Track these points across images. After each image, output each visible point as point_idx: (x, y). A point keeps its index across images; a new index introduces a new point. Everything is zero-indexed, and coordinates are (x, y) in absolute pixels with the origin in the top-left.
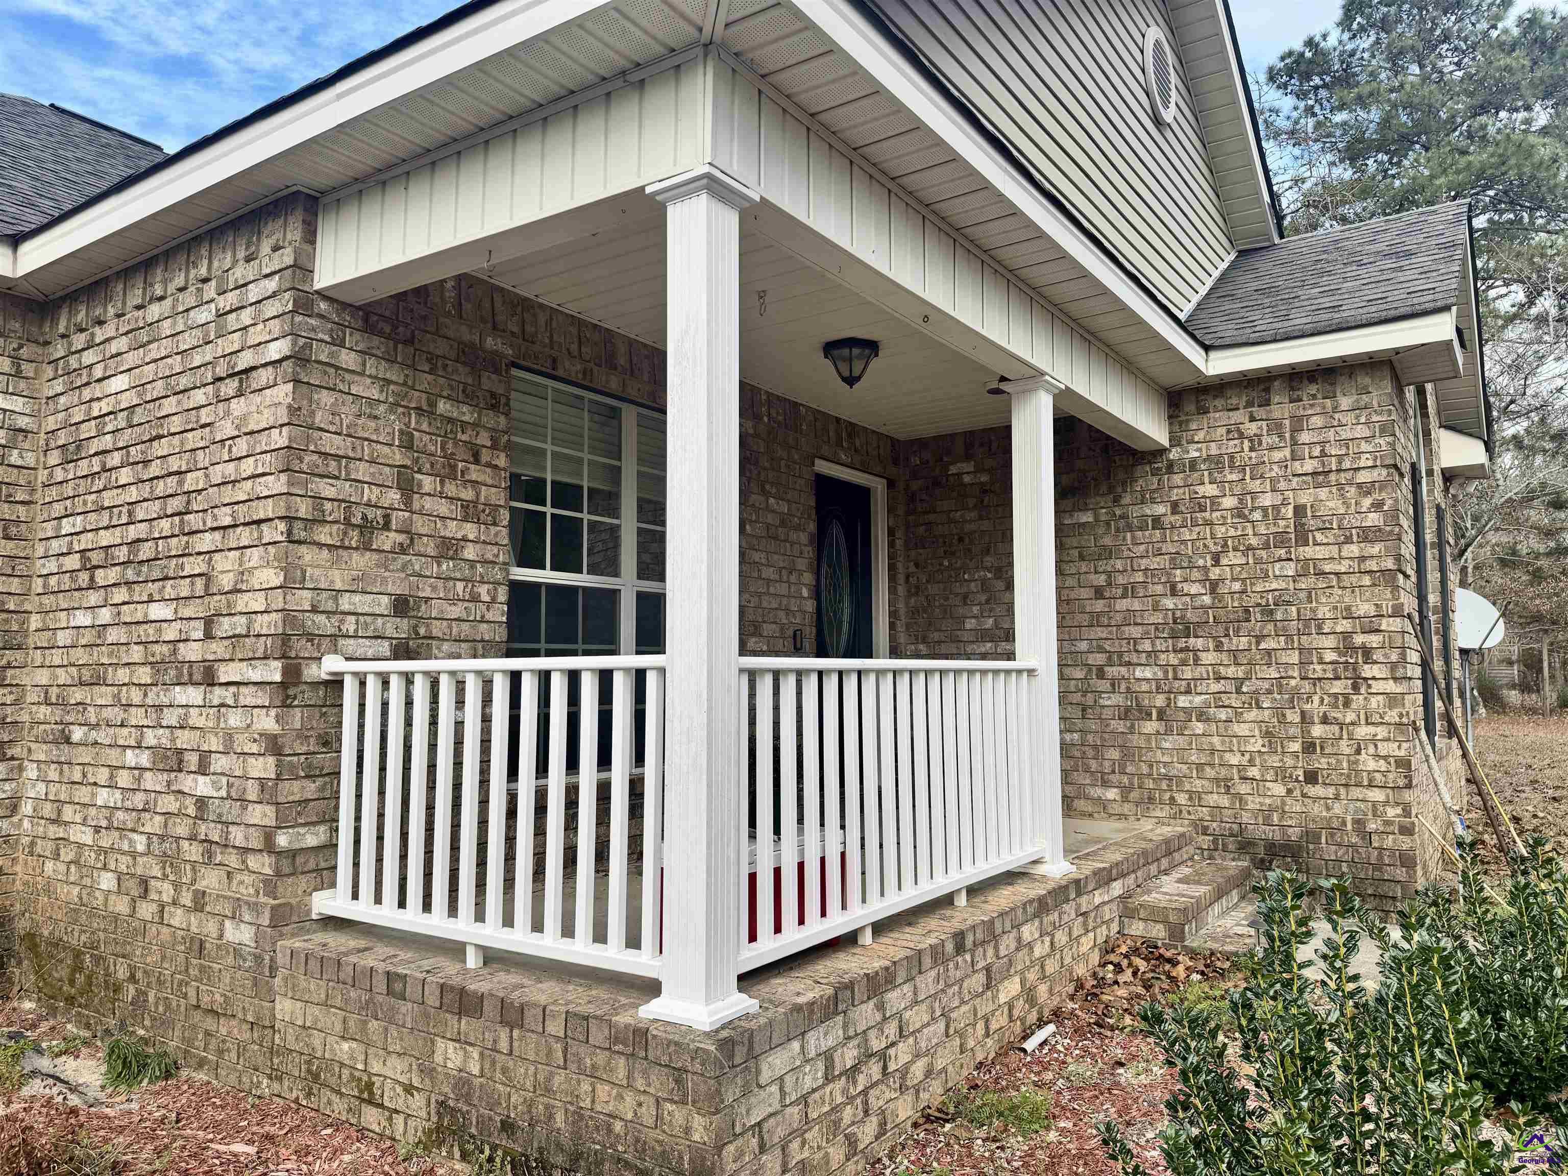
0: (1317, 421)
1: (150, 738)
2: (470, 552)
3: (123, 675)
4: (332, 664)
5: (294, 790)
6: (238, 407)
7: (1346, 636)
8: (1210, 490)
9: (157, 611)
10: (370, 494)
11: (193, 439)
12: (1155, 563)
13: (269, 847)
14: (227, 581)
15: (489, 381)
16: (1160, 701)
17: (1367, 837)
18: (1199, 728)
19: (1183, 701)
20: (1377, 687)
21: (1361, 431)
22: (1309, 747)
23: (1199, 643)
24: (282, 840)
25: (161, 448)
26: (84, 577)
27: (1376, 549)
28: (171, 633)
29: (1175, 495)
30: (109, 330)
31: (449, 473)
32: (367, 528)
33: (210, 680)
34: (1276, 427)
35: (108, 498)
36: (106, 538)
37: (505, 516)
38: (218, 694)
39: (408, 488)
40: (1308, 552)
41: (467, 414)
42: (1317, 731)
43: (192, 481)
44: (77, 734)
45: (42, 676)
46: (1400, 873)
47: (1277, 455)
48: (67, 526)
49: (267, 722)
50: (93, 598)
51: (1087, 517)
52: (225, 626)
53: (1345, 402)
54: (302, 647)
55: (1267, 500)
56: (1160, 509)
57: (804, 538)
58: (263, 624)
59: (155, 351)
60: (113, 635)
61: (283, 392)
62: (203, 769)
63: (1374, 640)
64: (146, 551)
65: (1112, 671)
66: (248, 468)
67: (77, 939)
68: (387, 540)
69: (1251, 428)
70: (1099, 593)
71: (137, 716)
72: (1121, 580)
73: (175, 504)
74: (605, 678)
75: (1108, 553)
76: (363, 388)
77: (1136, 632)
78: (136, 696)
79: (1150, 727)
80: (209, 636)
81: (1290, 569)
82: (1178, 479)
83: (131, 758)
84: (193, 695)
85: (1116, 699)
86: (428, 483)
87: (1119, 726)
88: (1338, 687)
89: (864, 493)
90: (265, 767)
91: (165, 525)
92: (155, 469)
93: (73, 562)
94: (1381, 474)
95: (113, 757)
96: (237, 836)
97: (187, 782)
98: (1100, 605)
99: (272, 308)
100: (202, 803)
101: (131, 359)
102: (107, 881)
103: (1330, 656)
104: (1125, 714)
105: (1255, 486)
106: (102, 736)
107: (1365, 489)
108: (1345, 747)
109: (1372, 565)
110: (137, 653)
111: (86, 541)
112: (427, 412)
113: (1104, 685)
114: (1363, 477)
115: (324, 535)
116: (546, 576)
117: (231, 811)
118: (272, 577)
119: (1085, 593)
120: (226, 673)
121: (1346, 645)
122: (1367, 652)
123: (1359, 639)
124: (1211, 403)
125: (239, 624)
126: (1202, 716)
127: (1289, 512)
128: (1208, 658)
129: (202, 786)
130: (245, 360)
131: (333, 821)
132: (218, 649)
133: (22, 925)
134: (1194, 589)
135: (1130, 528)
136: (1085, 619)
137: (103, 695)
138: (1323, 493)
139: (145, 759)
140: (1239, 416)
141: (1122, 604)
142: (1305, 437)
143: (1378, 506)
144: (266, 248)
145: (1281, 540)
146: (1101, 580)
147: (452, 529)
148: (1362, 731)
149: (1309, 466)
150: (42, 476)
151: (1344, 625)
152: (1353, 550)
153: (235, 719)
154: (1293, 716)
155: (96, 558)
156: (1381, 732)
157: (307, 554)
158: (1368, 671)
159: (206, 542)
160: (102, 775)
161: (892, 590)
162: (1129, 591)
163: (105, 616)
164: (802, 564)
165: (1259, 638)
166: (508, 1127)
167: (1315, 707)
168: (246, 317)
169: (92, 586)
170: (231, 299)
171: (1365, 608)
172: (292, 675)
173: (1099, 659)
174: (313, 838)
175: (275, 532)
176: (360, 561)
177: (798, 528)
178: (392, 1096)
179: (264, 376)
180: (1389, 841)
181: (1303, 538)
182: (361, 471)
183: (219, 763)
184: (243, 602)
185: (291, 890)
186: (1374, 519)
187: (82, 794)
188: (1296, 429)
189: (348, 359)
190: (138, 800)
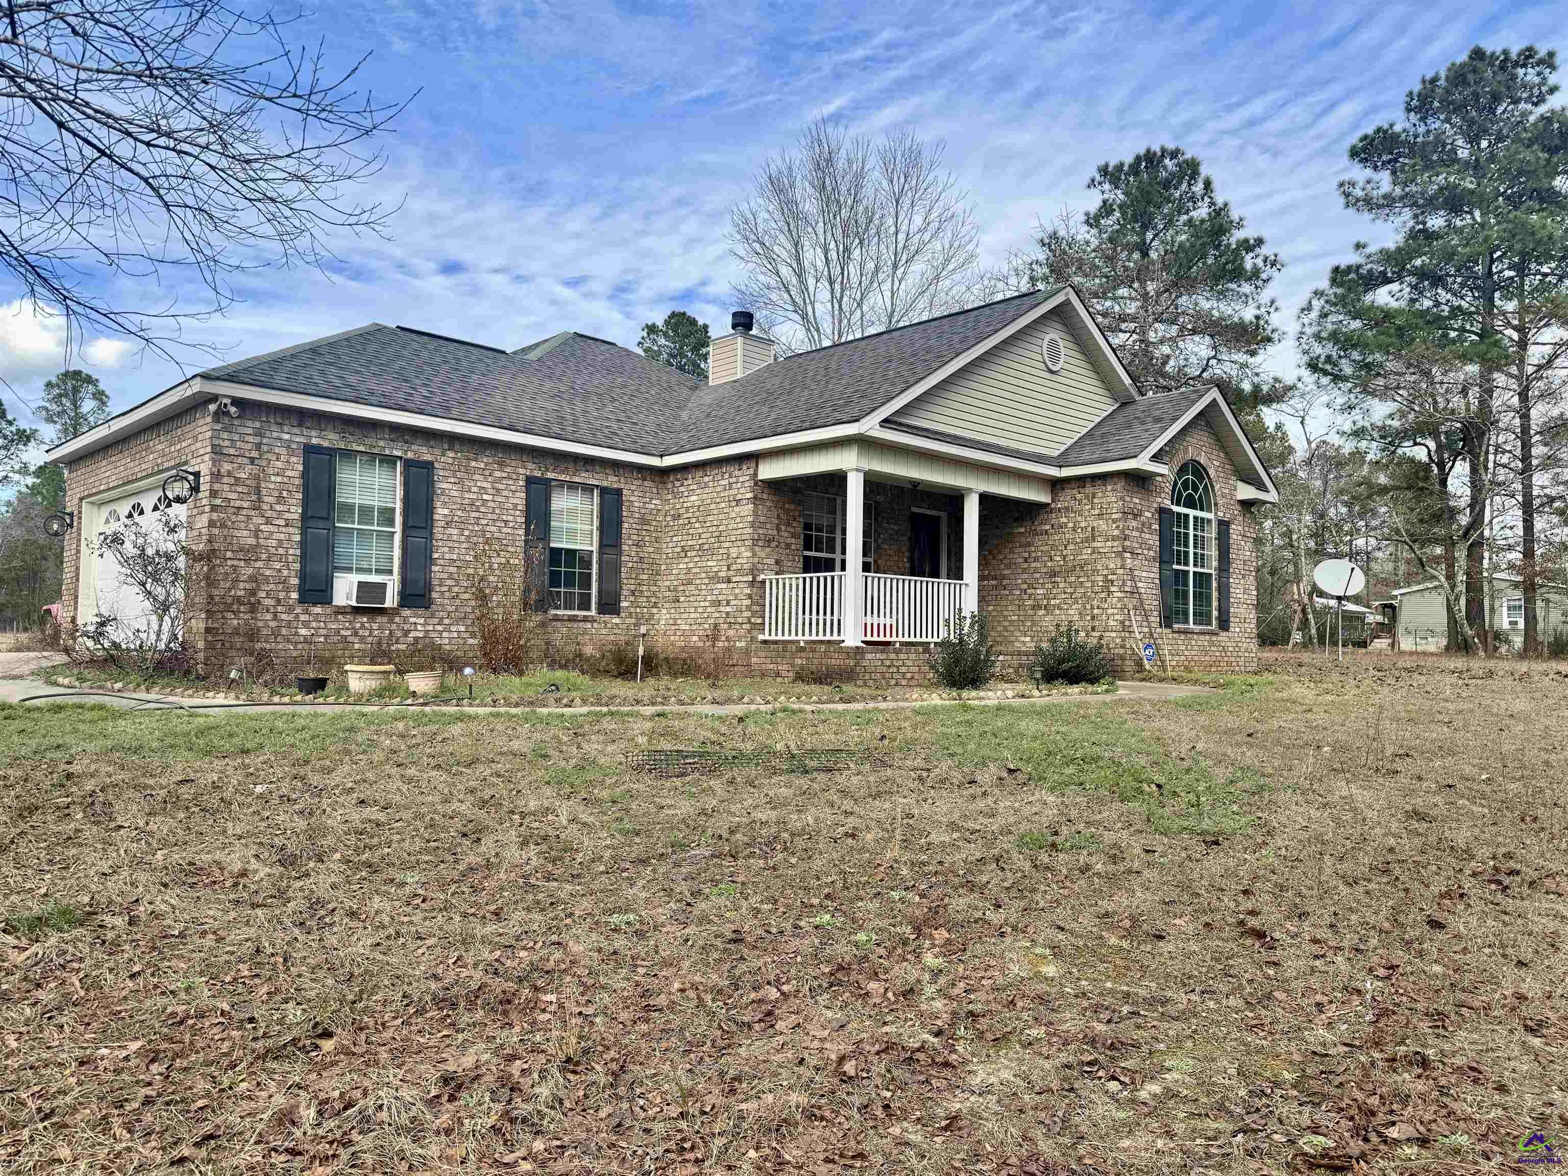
0: (1100, 495)
1: (709, 598)
2: (793, 547)
3: (698, 582)
4: (762, 577)
5: (755, 608)
6: (737, 509)
7: (1106, 576)
8: (1064, 520)
9: (710, 563)
10: (770, 532)
11: (721, 517)
12: (1045, 548)
13: (750, 622)
14: (734, 555)
15: (799, 497)
16: (1045, 602)
17: (1109, 649)
18: (1057, 612)
19: (1053, 602)
20: (1116, 594)
21: (1114, 499)
22: (1093, 618)
23: (1059, 579)
24: (753, 620)
25: (711, 518)
26: (683, 554)
27: (1116, 544)
28: (715, 569)
29: (1053, 521)
30: (690, 482)
31: (788, 524)
32: (769, 541)
33: (729, 581)
34: (1087, 497)
35: (691, 531)
36: (690, 543)
37: (802, 536)
38: (731, 585)
39: (778, 530)
40: (1096, 544)
41: (792, 507)
42: (1095, 611)
43: (721, 528)
44: (682, 599)
45: (668, 583)
46: (1120, 662)
47: (1087, 507)
48: (675, 539)
49: (748, 591)
50: (686, 560)
51: (1023, 530)
52: (734, 567)
53: (1109, 488)
54: (756, 572)
55: (1083, 524)
56: (1048, 527)
57: (905, 538)
58: (746, 566)
59: (707, 490)
60: (694, 571)
61: (751, 506)
62: (728, 604)
63: (1114, 577)
64: (706, 547)
65: (1029, 591)
66: (741, 525)
67: (684, 655)
68: (774, 544)
69: (1079, 496)
70: (1026, 560)
71: (704, 593)
72: (1034, 555)
73: (717, 534)
74: (833, 578)
75: (1029, 545)
76: (768, 504)
77: (1038, 575)
78: (704, 587)
79: (1041, 612)
80: (729, 569)
81: (1089, 551)
82: (1054, 515)
83: (702, 604)
84: (724, 586)
85: (1030, 602)
86: (783, 528)
87: (1030, 612)
88: (1103, 595)
89: (937, 519)
90: (748, 602)
91: (713, 540)
92: (708, 524)
93: (679, 549)
94: (1118, 516)
95: (696, 604)
96: (740, 620)
97: (722, 609)
98: (1026, 565)
99: (747, 484)
100: (727, 613)
101: (698, 492)
102: (695, 638)
103: (1101, 584)
104: (1033, 607)
105: (1079, 519)
106: (691, 599)
107: (1115, 521)
108: (1104, 617)
109: (1115, 549)
110: (703, 575)
111: (683, 544)
112: (783, 508)
113: (1026, 597)
114: (1114, 516)
115: (760, 543)
116: (813, 554)
117: (737, 614)
118: (749, 554)
119: (1021, 560)
120: (734, 579)
121: (1106, 580)
122: (1112, 581)
123: (1110, 577)
124: (1065, 486)
125: (739, 567)
126: (1060, 608)
127: (1090, 529)
128: (1062, 585)
129: (728, 609)
130: (739, 497)
131: (763, 617)
132: (732, 573)
133: (661, 656)
134: (1058, 558)
135: (1037, 534)
136: (1020, 571)
137: (692, 587)
138: (1101, 522)
139: (707, 604)
140: (1075, 492)
141: (1033, 565)
142: (1096, 501)
143: (1118, 527)
144: (745, 467)
145: (1086, 540)
146: (1027, 555)
147: (789, 541)
148: (1110, 611)
149: (1097, 512)
150: (664, 523)
151: (1106, 572)
152: (1109, 544)
153: (737, 591)
154: (1088, 607)
155: (687, 548)
156: (1116, 611)
157: (757, 549)
158: (1113, 589)
159: (727, 545)
160: (692, 610)
161: (949, 559)
162: (1036, 559)
163: (691, 565)
164: (904, 549)
165: (1079, 577)
166: (812, 673)
167: (1095, 603)
168: (739, 485)
169: (686, 556)
170: (734, 480)
171: (1112, 566)
172: (754, 578)
173: (1025, 586)
174: (759, 621)
175: (750, 543)
176: (768, 550)
177: (903, 535)
178: (784, 674)
179: (744, 502)
180: (1116, 651)
181: (1094, 539)
182: (768, 526)
183: (732, 603)
184: (739, 561)
185: (755, 633)
186: (1116, 532)
187: (685, 616)
188: (1093, 497)
189: (765, 496)
190: (706, 615)
